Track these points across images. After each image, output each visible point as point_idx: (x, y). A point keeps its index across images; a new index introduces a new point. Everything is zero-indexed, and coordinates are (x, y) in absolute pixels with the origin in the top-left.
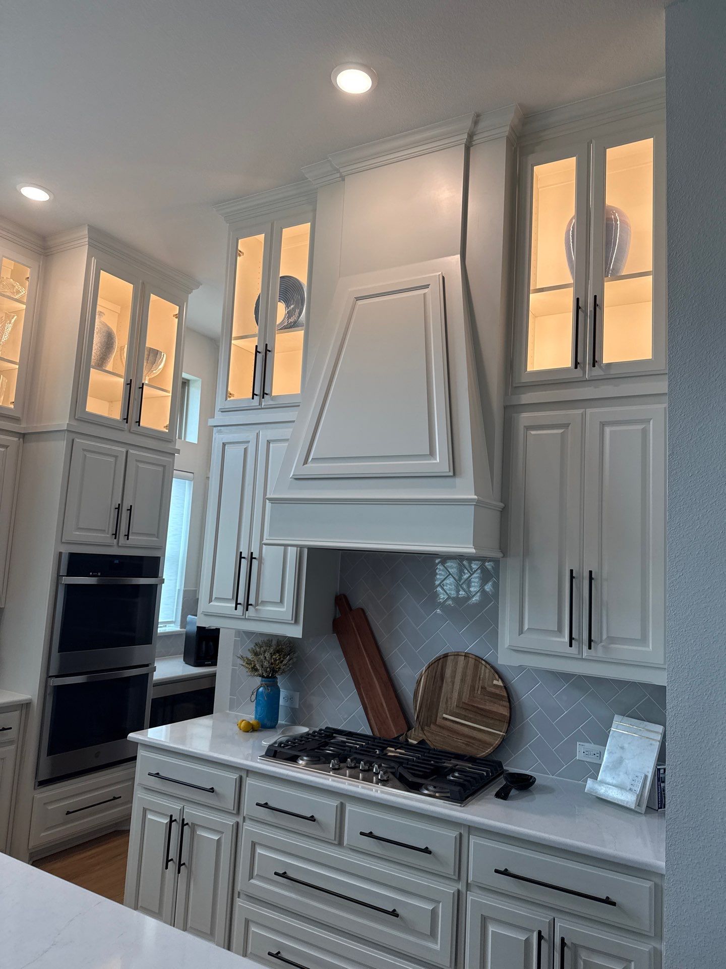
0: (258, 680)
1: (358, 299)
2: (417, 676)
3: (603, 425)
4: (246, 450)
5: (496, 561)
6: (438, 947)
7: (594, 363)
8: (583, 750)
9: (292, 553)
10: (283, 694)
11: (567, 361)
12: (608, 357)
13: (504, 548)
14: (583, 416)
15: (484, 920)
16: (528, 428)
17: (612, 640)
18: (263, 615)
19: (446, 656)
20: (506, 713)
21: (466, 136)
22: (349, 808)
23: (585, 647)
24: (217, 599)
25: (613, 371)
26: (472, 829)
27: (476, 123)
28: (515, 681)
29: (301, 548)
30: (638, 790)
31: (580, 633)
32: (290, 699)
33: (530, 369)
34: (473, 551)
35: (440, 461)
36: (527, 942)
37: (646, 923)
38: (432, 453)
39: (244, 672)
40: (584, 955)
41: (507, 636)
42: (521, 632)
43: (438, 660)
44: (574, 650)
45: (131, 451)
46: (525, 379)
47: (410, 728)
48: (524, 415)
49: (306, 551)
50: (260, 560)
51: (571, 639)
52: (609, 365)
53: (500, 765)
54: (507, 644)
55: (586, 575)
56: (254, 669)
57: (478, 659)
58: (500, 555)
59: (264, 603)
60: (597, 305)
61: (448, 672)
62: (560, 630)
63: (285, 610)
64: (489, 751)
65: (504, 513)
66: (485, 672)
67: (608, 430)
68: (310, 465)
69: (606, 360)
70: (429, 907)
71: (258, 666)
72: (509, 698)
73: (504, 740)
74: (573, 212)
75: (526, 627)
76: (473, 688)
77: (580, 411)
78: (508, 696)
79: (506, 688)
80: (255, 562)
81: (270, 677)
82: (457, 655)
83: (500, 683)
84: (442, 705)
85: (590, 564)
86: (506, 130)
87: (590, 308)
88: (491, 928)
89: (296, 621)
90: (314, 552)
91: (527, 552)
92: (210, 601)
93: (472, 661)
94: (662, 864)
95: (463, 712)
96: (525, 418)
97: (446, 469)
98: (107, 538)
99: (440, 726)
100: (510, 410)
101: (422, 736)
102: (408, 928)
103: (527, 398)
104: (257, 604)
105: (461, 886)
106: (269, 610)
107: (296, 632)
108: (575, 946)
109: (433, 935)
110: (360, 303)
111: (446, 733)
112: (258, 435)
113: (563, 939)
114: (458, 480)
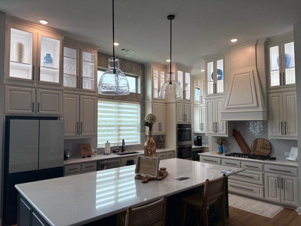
0: (219, 145)
1: (235, 75)
2: (252, 143)
3: (286, 96)
4: (213, 103)
5: (267, 121)
6: (260, 182)
7: (284, 84)
8: (286, 154)
9: (224, 122)
10: (224, 148)
11: (279, 84)
12: (287, 83)
13: (268, 118)
14: (283, 94)
15: (268, 177)
16: (272, 97)
17: (290, 133)
18: (220, 133)
19: (257, 139)
20: (270, 148)
21: (255, 44)
22: (242, 162)
23: (285, 134)
24: (209, 131)
25: (288, 86)
26: (265, 163)
27: (257, 41)
28: (272, 142)
29: (226, 121)
30: (296, 158)
31: (284, 132)
32: (225, 149)
33: (271, 86)
34: (262, 119)
35: (255, 104)
36: (276, 179)
37: (296, 175)
38: (253, 103)
39: (216, 144)
40: (286, 180)
41: (270, 134)
42: (272, 133)
43: (256, 140)
44: (282, 135)
45: (185, 104)
46: (270, 88)
47: (251, 152)
48: (271, 94)
49: (227, 121)
50: (218, 123)
51: (282, 133)
52: (287, 85)
53: (270, 157)
54: (270, 135)
55: (284, 122)
56: (218, 143)
57: (264, 139)
58: (267, 120)
59: (219, 131)
60: (284, 74)
61: (258, 142)
62: (280, 132)
63: (224, 132)
64: (267, 155)
65: (268, 113)
66: (266, 141)
67: (287, 96)
68: (229, 106)
69: (286, 84)
70: (258, 176)
71: (219, 142)
72: (271, 145)
73: (270, 153)
74: (278, 56)
75: (273, 132)
76: (263, 144)
77: (282, 93)
78: (270, 145)
79: (270, 144)
80: (217, 124)
81: (221, 144)
82: (260, 139)
83: (269, 143)
84: (257, 148)
85: (285, 120)
86: (264, 42)
87: (283, 74)
88: (269, 178)
89: (227, 134)
90: (229, 122)
91: (273, 119)
92: (208, 131)
93: (263, 140)
94: (298, 165)
95: (261, 148)
96: (271, 95)
97: (256, 106)
98: (183, 121)
99: (257, 151)
100: (268, 94)
101: (253, 153)
102: (254, 179)
103: (271, 91)
104: (218, 131)
105: (264, 172)
106: (221, 132)
107: (227, 136)
108: (284, 179)
109: (259, 180)
110: (236, 75)
111: (258, 152)
112: (215, 100)
113: (282, 178)
114: (259, 108)
